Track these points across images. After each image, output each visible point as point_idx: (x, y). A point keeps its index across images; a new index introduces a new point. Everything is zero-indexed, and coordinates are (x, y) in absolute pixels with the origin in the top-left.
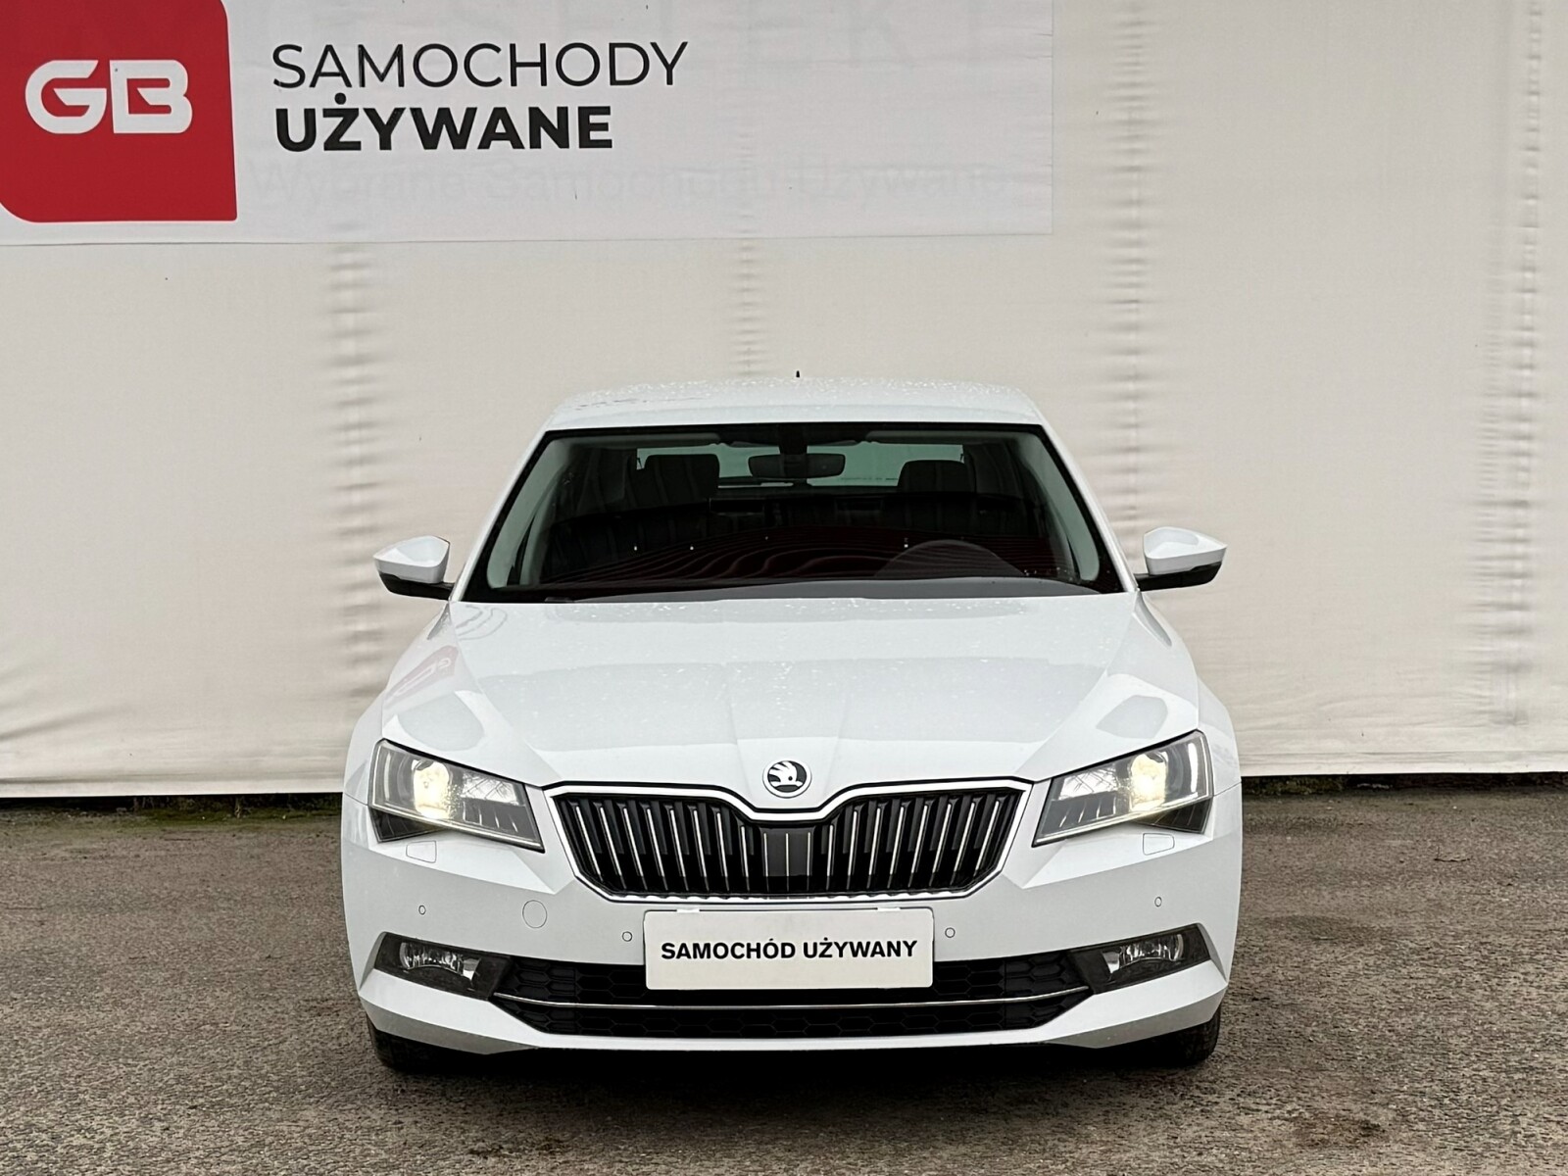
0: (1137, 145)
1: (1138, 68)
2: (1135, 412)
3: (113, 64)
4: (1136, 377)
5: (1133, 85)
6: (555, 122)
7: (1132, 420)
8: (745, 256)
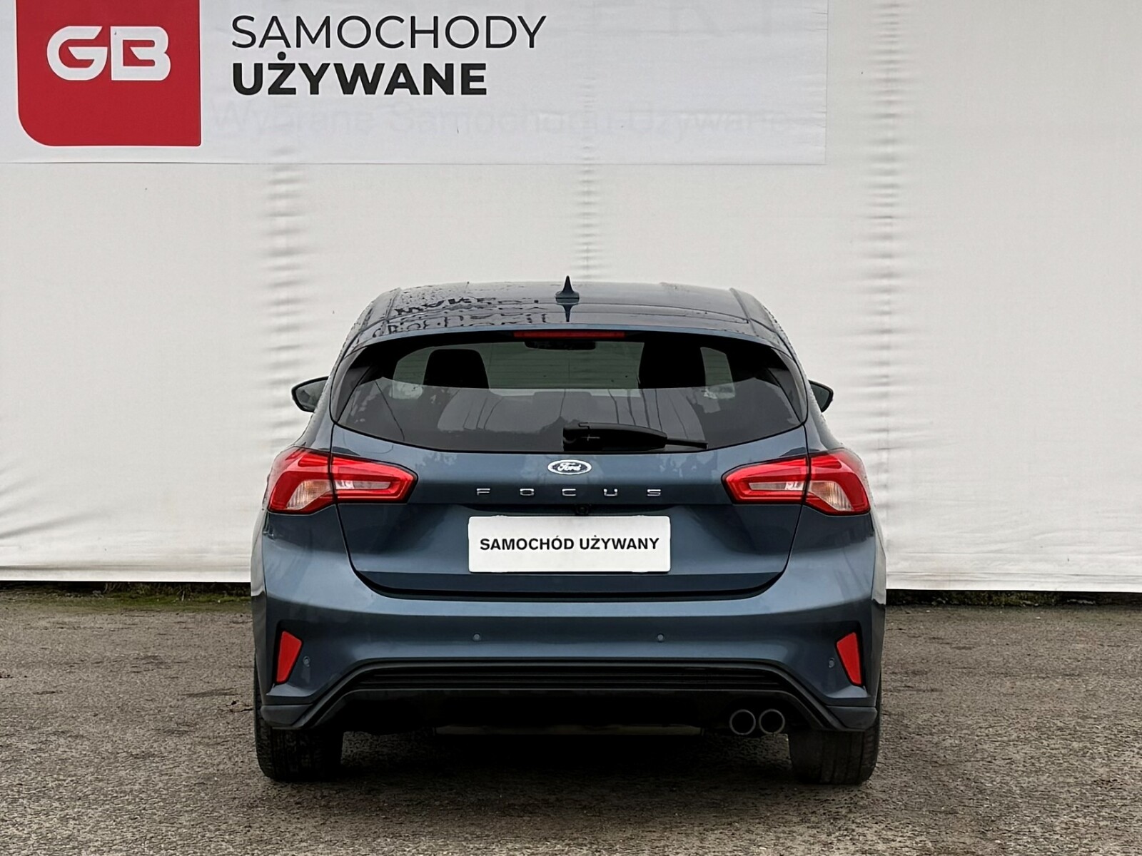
0: (893, 98)
1: (895, 39)
2: (888, 303)
3: (113, 29)
4: (889, 275)
5: (891, 52)
6: (443, 75)
7: (886, 308)
8: (586, 177)
